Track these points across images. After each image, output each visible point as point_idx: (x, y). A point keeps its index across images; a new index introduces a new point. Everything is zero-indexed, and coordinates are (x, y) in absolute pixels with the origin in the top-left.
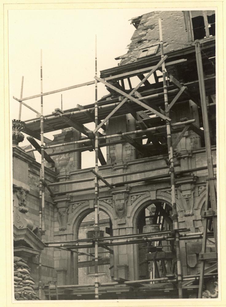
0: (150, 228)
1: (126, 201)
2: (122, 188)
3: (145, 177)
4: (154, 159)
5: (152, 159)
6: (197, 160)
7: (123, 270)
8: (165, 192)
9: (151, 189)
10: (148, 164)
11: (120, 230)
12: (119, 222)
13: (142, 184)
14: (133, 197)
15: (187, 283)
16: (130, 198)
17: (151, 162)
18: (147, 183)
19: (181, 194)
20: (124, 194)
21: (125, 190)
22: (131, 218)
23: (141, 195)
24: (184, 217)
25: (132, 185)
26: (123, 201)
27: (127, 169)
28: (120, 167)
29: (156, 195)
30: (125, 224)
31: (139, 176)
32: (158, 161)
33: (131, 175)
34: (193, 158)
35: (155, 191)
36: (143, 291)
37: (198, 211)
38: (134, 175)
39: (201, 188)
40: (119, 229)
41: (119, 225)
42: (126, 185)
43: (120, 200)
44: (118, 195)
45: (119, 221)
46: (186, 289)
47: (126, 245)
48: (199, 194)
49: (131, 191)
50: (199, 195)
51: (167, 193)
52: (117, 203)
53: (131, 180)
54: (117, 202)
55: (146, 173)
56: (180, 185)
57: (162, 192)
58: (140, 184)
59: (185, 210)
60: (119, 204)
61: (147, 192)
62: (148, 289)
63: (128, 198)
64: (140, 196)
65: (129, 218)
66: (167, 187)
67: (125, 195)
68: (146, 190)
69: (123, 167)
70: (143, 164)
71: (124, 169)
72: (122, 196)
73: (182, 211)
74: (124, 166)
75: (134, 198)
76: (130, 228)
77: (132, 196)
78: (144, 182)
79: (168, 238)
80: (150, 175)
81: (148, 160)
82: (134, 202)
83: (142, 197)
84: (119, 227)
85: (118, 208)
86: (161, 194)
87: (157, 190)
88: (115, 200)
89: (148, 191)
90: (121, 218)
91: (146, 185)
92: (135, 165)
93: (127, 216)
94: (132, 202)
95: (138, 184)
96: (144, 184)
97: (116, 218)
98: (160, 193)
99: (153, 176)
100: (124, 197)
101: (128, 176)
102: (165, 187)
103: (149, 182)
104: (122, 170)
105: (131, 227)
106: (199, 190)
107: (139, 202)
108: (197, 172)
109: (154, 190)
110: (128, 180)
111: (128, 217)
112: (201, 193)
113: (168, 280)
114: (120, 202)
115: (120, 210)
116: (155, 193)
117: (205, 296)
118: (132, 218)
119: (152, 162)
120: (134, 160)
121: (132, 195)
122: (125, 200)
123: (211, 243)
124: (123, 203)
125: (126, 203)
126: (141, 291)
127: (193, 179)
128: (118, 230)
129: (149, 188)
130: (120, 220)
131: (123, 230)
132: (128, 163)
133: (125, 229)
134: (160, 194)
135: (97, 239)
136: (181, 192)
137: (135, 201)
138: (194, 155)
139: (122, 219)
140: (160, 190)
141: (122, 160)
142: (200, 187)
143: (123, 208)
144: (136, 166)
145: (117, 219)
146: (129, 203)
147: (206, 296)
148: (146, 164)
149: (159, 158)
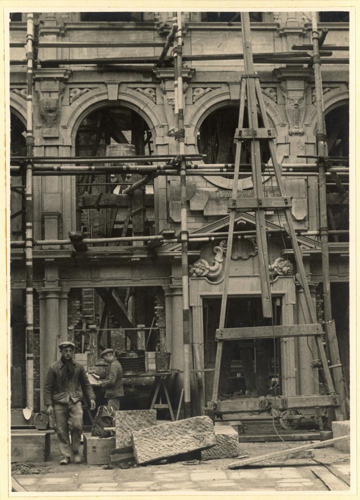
0: (122, 149)
1: (61, 97)
2: (55, 70)
3: (99, 57)
4: (118, 27)
5: (115, 27)
6: (194, 41)
7: (53, 220)
8: (135, 89)
9: (109, 80)
10: (105, 34)
11: (47, 148)
12: (46, 133)
13: (92, 69)
14: (73, 90)
15: (175, 247)
16: (68, 91)
17: (111, 32)
18: (102, 69)
19: (164, 96)
20: (58, 82)
21: (62, 76)
22: (68, 129)
23: (90, 88)
24: (167, 138)
25: (74, 68)
26: (55, 96)
27: (63, 36)
28: (53, 30)
29: (118, 93)
30: (57, 138)
31: (86, 53)
32: (124, 32)
33: (71, 49)
34: (188, 37)
35: (117, 86)
36: (92, 257)
37: (190, 128)
38: (76, 50)
39: (198, 91)
40: (45, 146)
41: (46, 138)
42: (62, 65)
43: (50, 92)
44: (46, 82)
45: (47, 131)
46: (173, 256)
47: (57, 177)
48: (193, 100)
49: (71, 78)
50: (194, 103)
51: (138, 91)
52: (44, 97)
53: (71, 58)
54: (43, 95)
55: (100, 49)
56: (164, 82)
57: (129, 89)
58: (89, 67)
59: (168, 125)
60: (49, 100)
61: (101, 86)
62: (102, 255)
63: (64, 90)
64: (88, 91)
65: (65, 127)
66: (139, 80)
67: (60, 85)
68: (100, 81)
69: (58, 30)
70: (96, 32)
71: (58, 34)
72: (56, 86)
73: (163, 126)
74: (61, 29)
75: (75, 92)
76: (67, 148)
77: (71, 89)
78: (96, 65)
79: (165, 168)
80: (108, 55)
81: (107, 26)
82: (76, 99)
83: (91, 93)
84: (44, 143)
85: (47, 107)
86: (127, 92)
87: (120, 84)
88: (39, 91)
89: (103, 83)
90: (51, 127)
91: (100, 72)
92: (80, 31)
93: (61, 125)
94: (71, 100)
95: (84, 68)
96: (96, 69)
97: (39, 125)
98: (126, 90)
99: (114, 57)
100: (58, 88)
101: (66, 50)
102: (135, 80)
103: (105, 67)
104: (55, 36)
105: (68, 145)
106: (195, 93)
107: (85, 102)
108: (193, 62)
109: (115, 84)
110: (66, 57)
111: (62, 127)
112: (197, 100)
113: (162, 239)
114: (50, 96)
115: (50, 111)
116: (117, 89)
117: (200, 268)
118: (70, 130)
119: (114, 32)
120: (78, 22)
121: (71, 86)
122: (60, 95)
123: (209, 185)
124: (56, 99)
125: (60, 99)
126: (90, 257)
127: (189, 74)
128: (43, 148)
129: (105, 78)
130: (47, 129)
131: (54, 150)
132: (68, 26)
133: (56, 148)
134: (125, 92)
135: (31, 160)
136: (165, 92)
137: (78, 98)
138: (189, 32)
139: (52, 129)
140: (125, 85)
141: (55, 18)
142: (196, 89)
143: (56, 108)
144: (82, 33)
145: (40, 127)
146: (66, 100)
147: (203, 268)
148: (102, 32)
149: (126, 27)
